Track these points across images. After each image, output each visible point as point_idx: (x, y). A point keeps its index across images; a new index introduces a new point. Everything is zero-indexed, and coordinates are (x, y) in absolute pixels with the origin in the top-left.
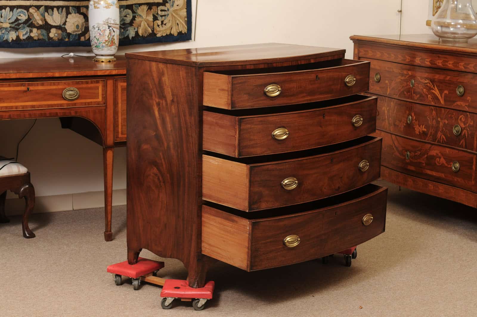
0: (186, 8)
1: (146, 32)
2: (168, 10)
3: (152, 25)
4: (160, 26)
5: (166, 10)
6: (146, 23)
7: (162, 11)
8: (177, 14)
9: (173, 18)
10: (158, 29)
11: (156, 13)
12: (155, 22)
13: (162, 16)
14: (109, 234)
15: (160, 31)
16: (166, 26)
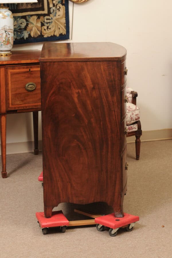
0: (65, 17)
1: (36, 34)
2: (52, 19)
3: (40, 29)
4: (46, 30)
5: (50, 18)
6: (36, 28)
7: (47, 19)
8: (59, 21)
9: (55, 24)
10: (44, 32)
11: (43, 21)
12: (42, 27)
13: (47, 23)
14: (5, 173)
15: (46, 34)
16: (50, 30)
